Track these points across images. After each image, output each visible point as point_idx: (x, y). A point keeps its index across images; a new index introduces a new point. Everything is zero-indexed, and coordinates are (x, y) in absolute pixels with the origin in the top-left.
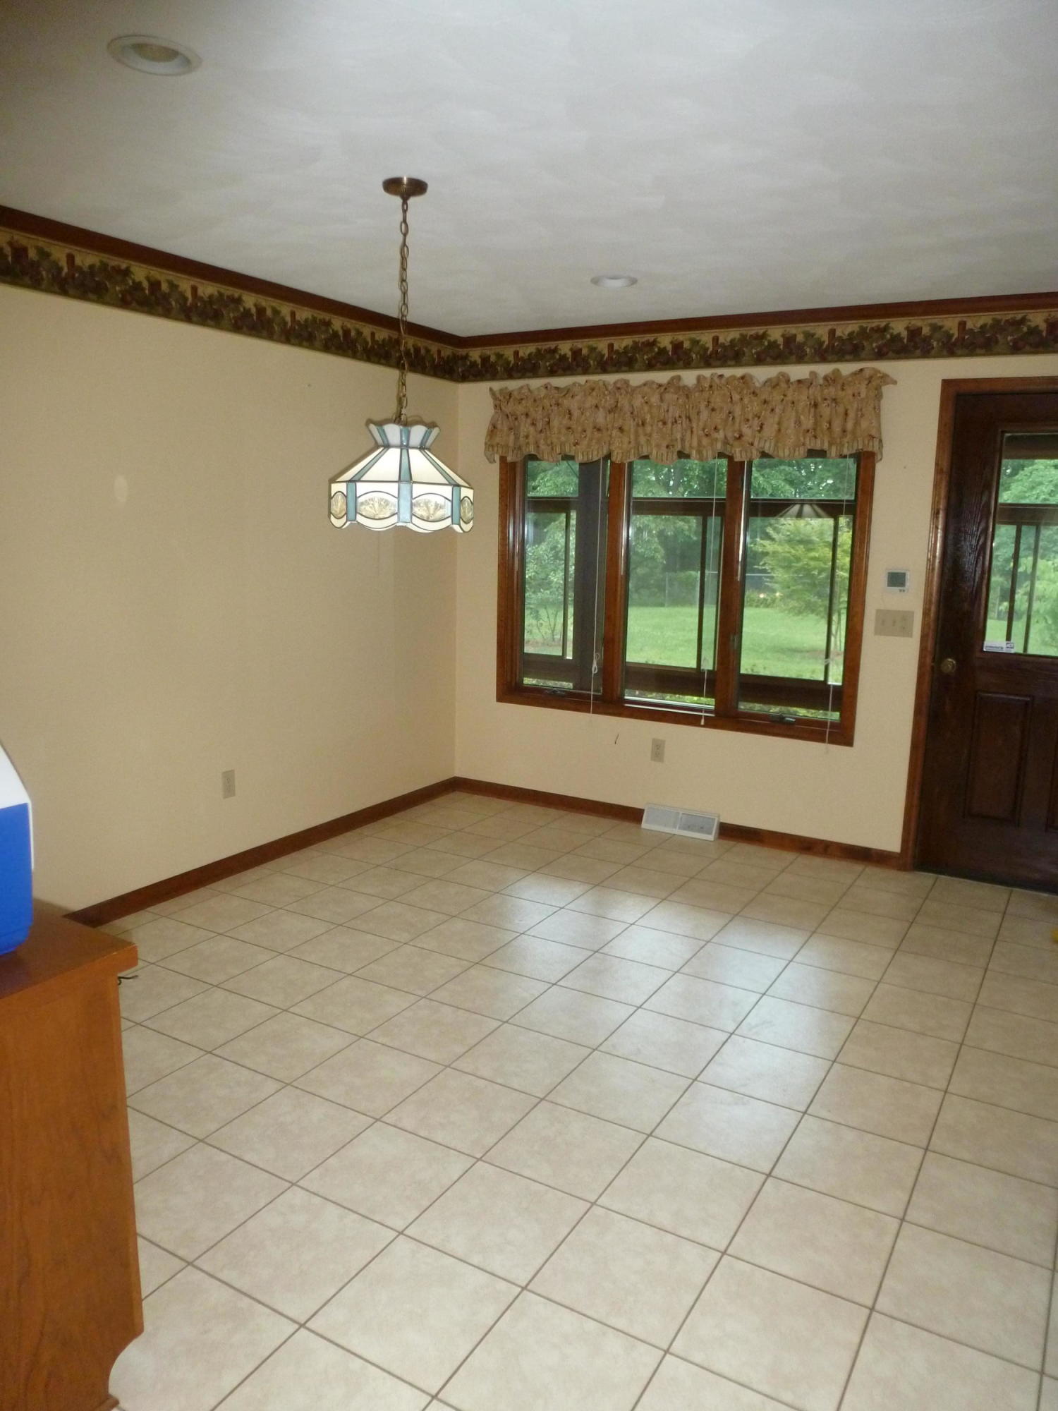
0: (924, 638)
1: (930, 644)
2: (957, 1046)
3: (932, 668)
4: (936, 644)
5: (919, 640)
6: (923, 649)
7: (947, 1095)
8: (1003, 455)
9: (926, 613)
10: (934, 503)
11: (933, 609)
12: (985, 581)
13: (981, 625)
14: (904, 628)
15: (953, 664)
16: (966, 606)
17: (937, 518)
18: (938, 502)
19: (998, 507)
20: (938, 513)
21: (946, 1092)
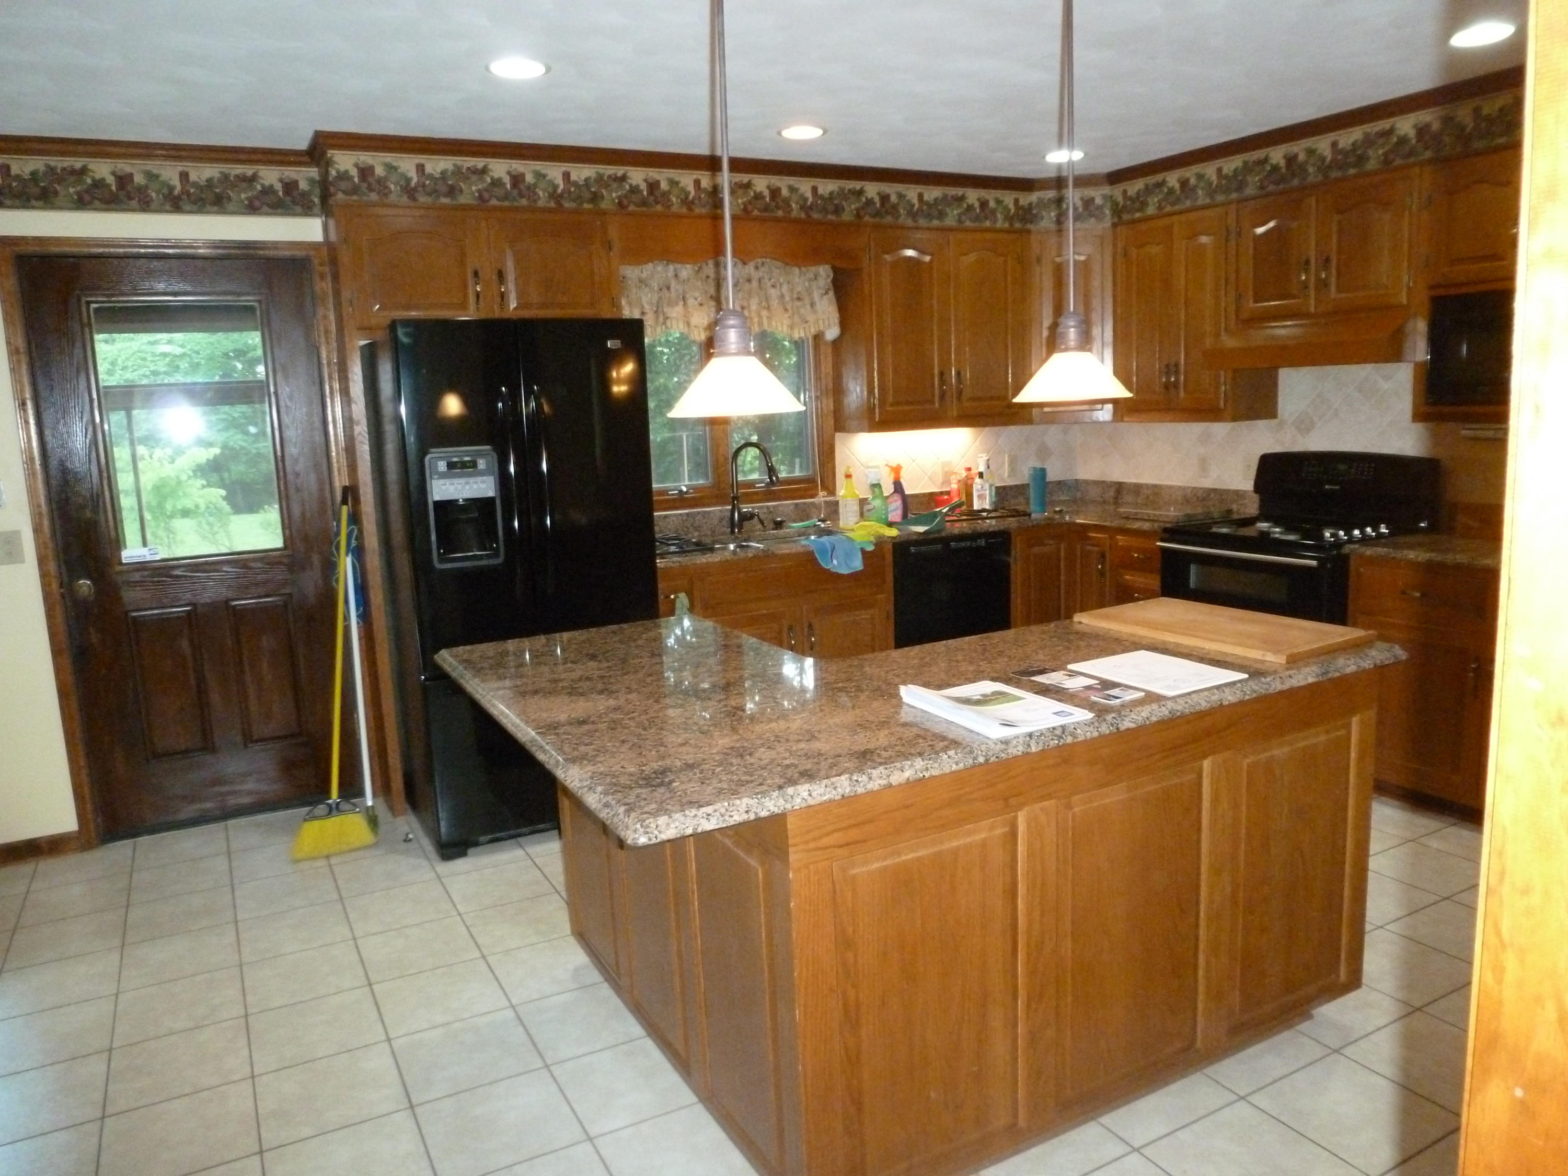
0: (42, 561)
1: (52, 567)
2: (243, 1020)
3: (63, 596)
4: (59, 566)
5: (35, 563)
6: (44, 576)
7: (256, 1080)
8: (94, 330)
9: (37, 530)
10: (15, 391)
11: (46, 523)
12: (105, 482)
13: (113, 533)
14: (11, 553)
15: (89, 585)
16: (88, 514)
17: (25, 411)
18: (22, 391)
19: (102, 391)
20: (23, 404)
21: (253, 1077)
